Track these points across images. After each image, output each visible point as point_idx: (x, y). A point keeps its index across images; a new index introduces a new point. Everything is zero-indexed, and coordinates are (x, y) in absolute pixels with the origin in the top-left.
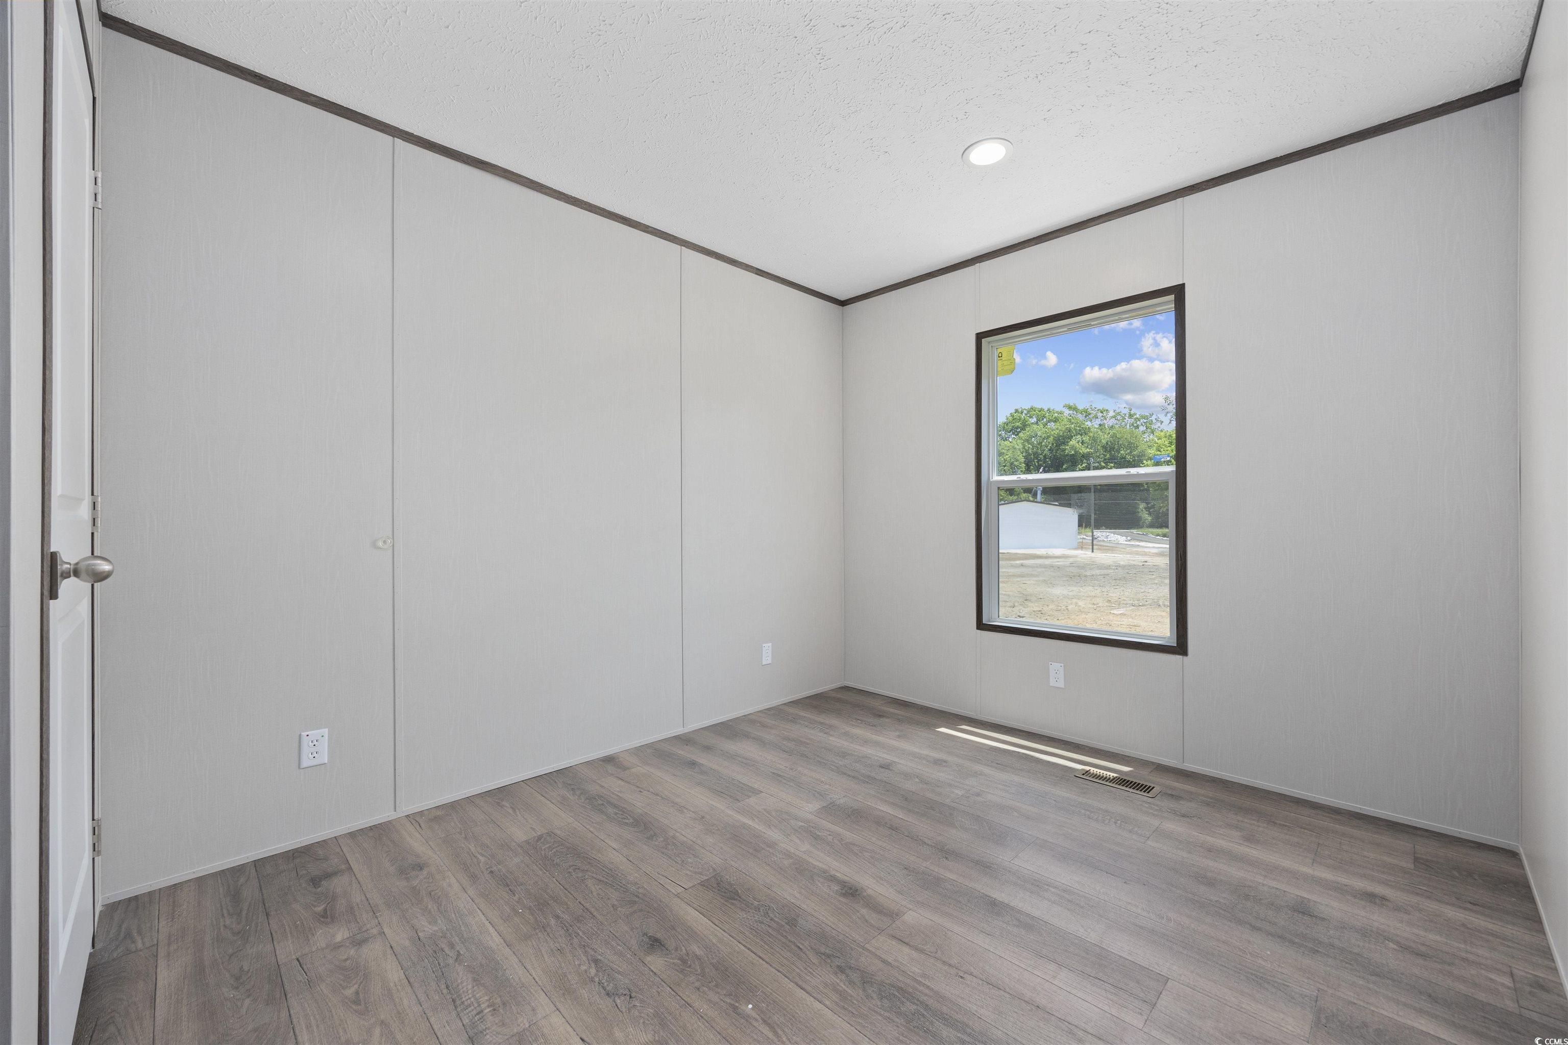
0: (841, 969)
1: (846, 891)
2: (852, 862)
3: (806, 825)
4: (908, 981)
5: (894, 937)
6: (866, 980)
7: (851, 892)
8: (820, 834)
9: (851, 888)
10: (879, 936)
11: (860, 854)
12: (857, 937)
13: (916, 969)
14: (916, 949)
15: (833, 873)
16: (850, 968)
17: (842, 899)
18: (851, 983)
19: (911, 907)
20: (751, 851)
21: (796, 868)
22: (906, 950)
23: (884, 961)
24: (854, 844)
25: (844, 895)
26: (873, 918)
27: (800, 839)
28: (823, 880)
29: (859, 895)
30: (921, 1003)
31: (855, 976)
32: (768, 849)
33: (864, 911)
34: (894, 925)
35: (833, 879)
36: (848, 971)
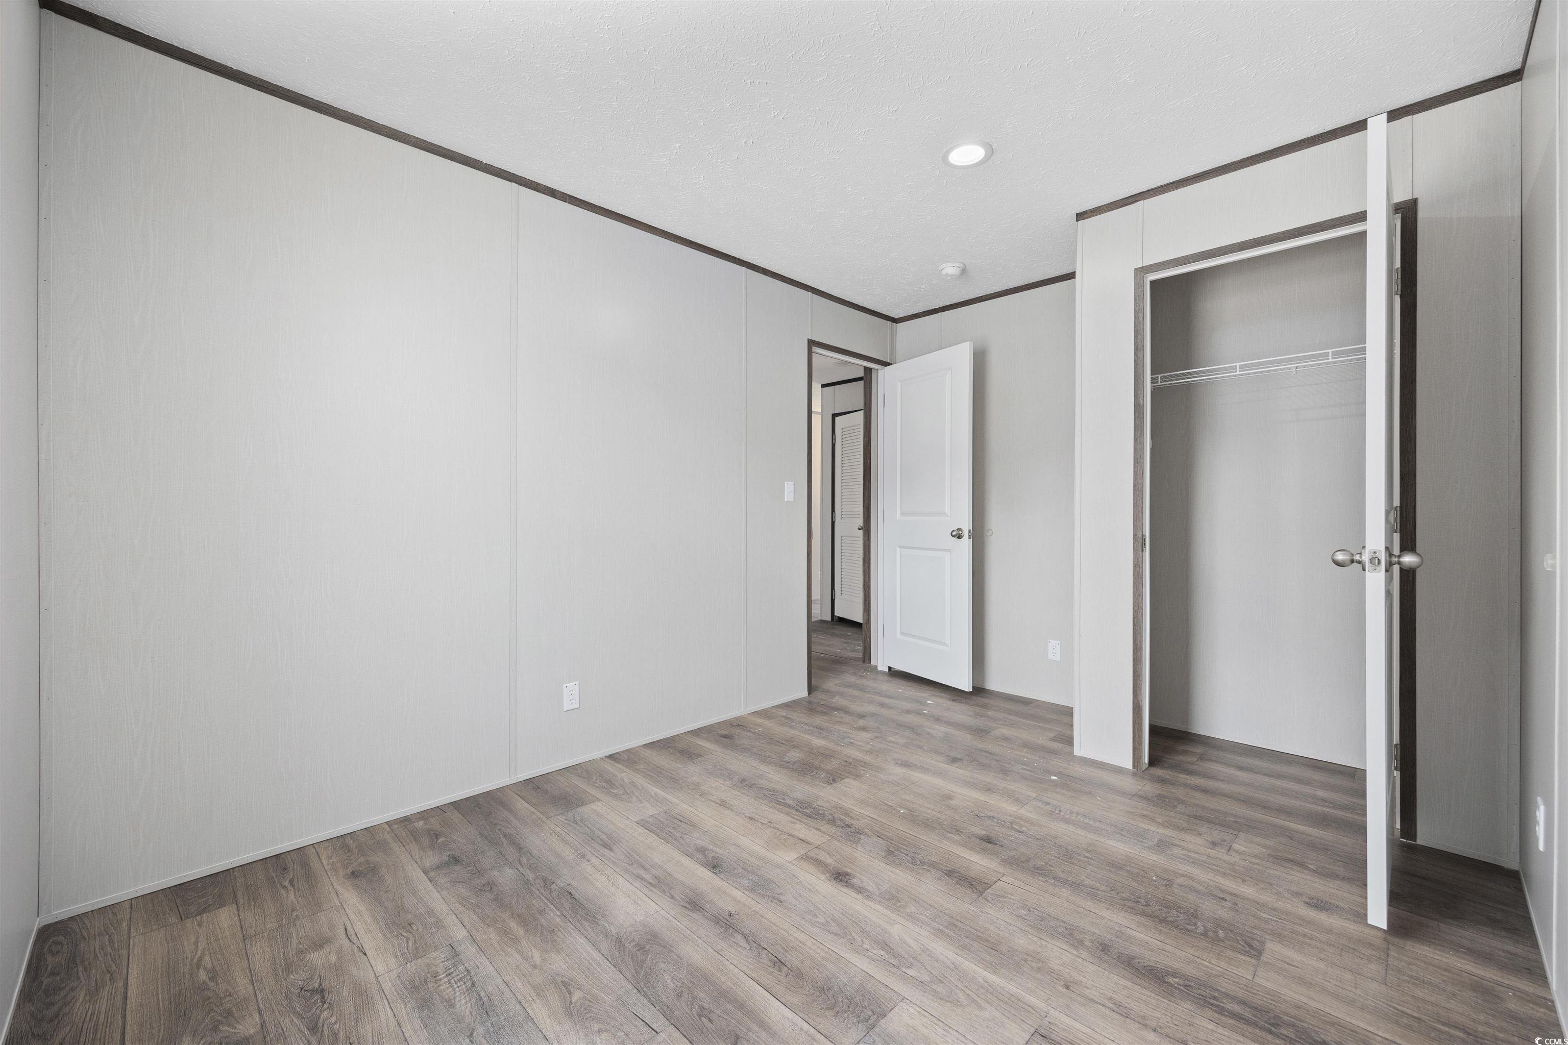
0: (849, 826)
1: (845, 877)
2: (838, 909)
3: (904, 970)
4: (805, 820)
5: (808, 843)
6: (832, 822)
7: (840, 877)
8: (883, 953)
9: (841, 880)
10: (820, 844)
11: (829, 920)
12: (836, 843)
13: (798, 826)
14: (794, 836)
15: (860, 896)
16: (842, 827)
17: (849, 871)
18: (841, 820)
19: (788, 864)
20: (960, 924)
21: (899, 902)
22: (801, 836)
23: (819, 830)
24: (836, 934)
25: (847, 874)
26: (823, 856)
27: (905, 943)
28: (869, 888)
29: (833, 874)
30: (800, 812)
31: (839, 823)
32: (941, 928)
33: (829, 861)
34: (807, 851)
35: (860, 890)
36: (843, 825)
